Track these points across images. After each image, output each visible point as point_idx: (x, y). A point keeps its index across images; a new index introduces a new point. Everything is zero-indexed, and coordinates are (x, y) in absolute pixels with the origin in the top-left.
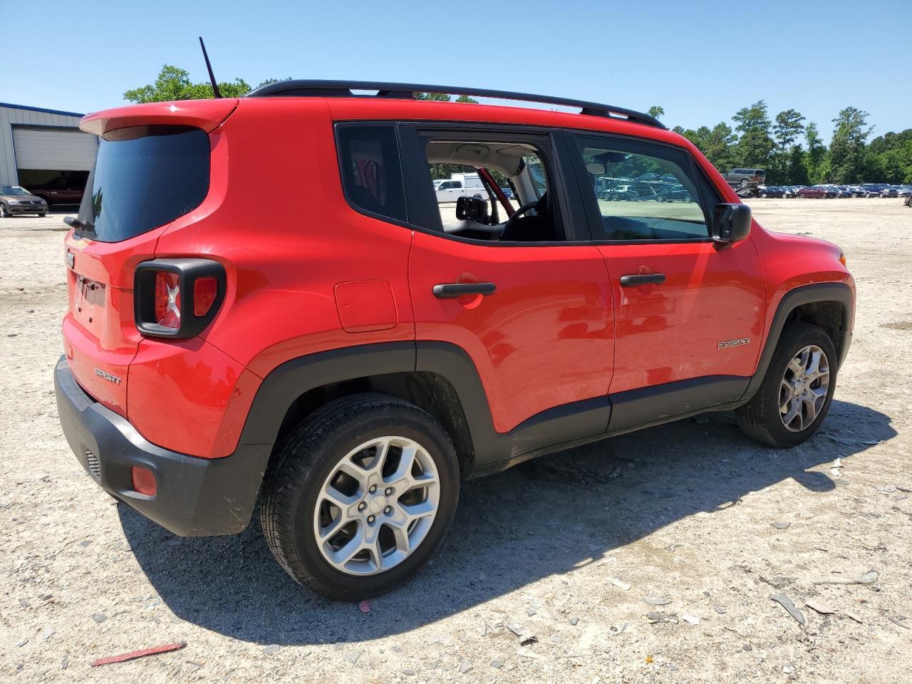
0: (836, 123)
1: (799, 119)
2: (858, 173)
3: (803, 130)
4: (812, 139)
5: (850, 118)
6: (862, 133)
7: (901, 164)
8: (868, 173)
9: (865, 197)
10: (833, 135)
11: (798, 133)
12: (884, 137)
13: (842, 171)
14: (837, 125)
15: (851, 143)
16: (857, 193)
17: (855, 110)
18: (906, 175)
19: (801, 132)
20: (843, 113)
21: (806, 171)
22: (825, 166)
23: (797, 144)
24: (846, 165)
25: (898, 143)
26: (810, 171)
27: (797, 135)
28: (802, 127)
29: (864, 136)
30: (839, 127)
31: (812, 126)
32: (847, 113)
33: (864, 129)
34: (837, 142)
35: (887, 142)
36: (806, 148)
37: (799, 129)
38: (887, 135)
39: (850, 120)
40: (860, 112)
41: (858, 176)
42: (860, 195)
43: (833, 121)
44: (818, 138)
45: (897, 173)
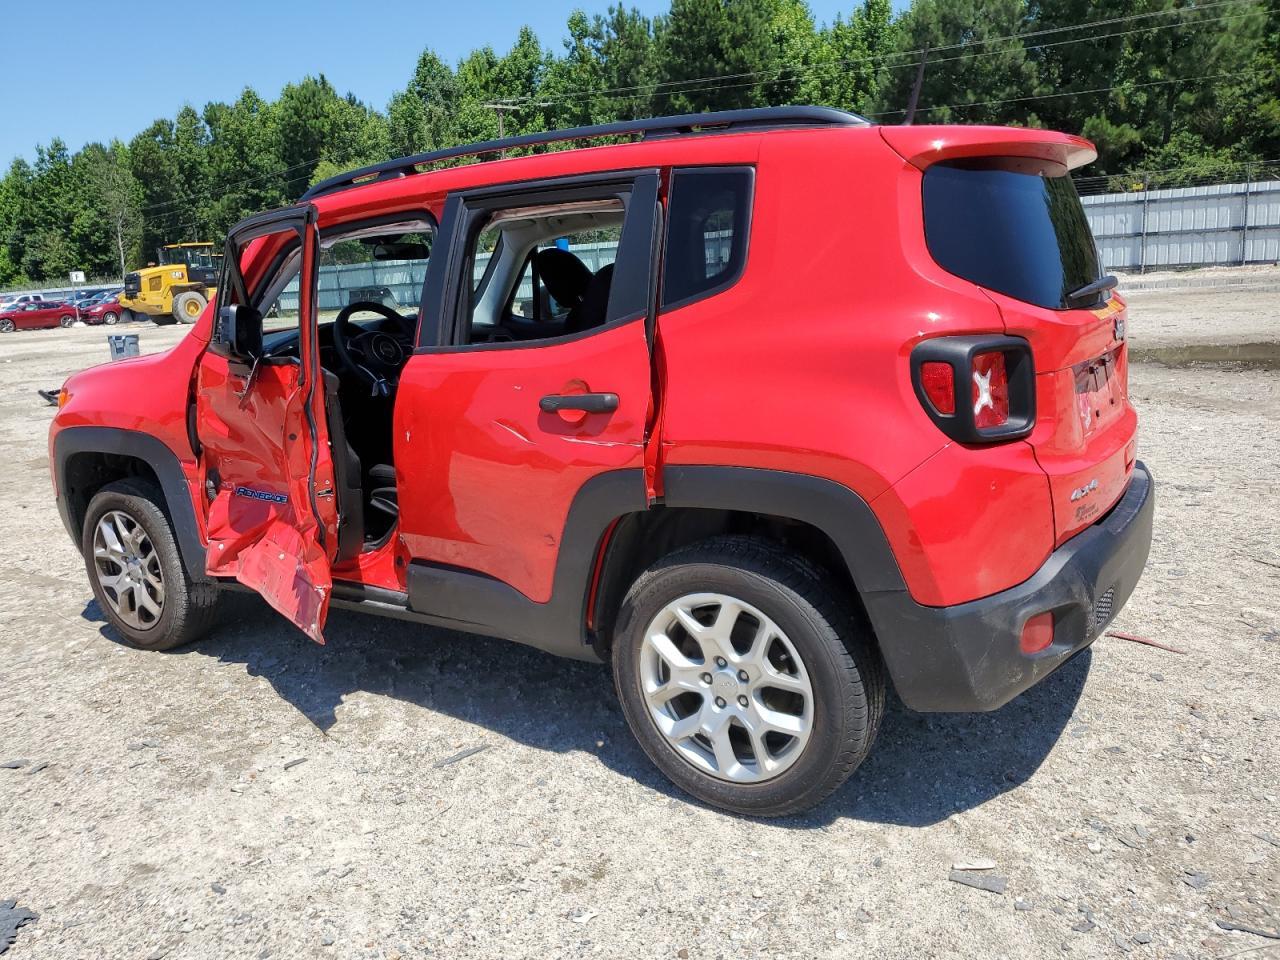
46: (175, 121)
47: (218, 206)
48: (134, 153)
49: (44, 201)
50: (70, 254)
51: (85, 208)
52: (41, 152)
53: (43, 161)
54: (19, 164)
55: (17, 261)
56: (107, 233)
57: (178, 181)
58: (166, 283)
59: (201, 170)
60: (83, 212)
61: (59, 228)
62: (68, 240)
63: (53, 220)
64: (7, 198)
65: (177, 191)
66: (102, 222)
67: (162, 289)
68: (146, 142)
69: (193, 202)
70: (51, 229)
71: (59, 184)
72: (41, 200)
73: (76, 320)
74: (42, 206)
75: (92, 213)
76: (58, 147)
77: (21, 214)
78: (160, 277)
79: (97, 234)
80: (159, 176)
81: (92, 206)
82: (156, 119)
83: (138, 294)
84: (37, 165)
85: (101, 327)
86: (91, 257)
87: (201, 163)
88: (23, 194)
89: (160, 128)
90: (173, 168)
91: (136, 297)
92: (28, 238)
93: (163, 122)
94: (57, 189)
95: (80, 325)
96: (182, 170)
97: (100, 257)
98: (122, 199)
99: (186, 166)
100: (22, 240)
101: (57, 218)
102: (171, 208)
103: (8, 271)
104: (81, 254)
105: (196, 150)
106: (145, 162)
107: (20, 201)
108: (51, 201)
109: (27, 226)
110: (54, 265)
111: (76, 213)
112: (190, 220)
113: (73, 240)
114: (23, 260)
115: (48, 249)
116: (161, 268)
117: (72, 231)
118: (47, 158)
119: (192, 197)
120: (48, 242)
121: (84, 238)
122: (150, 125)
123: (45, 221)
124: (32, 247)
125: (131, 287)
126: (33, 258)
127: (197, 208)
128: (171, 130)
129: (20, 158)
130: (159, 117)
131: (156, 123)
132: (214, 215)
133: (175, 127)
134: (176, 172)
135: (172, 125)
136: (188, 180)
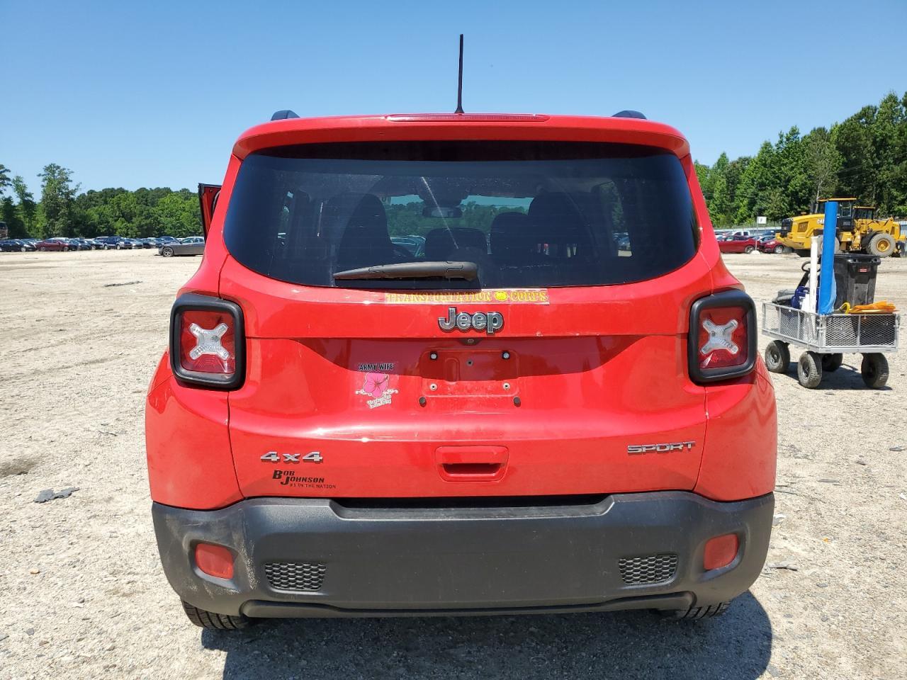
0: (41, 178)
1: (4, 171)
2: (74, 227)
3: (10, 183)
4: (21, 190)
5: (56, 175)
6: (70, 189)
7: (110, 219)
8: (83, 227)
9: (103, 249)
10: (42, 189)
11: (5, 185)
12: (87, 195)
13: (59, 225)
14: (44, 180)
15: (61, 198)
16: (96, 245)
17: (58, 167)
18: (116, 230)
19: (8, 184)
20: (46, 169)
21: (22, 224)
22: (41, 220)
23: (7, 197)
24: (61, 220)
25: (101, 201)
26: (27, 225)
27: (5, 187)
28: (9, 179)
29: (73, 192)
30: (46, 182)
31: (18, 180)
32: (51, 169)
33: (71, 186)
34: (48, 197)
35: (91, 199)
36: (16, 201)
37: (6, 182)
38: (88, 193)
39: (55, 177)
40: (64, 169)
41: (75, 230)
42: (98, 247)
43: (39, 175)
44: (27, 191)
45: (109, 228)
46: (878, 107)
47: (897, 169)
48: (840, 133)
49: (776, 169)
50: (783, 205)
51: (800, 174)
52: (781, 136)
53: (781, 142)
54: (767, 145)
55: (751, 209)
56: (810, 190)
57: (869, 152)
58: (811, 227)
59: (890, 142)
60: (798, 176)
61: (780, 187)
62: (784, 195)
63: (778, 182)
64: (755, 168)
65: (866, 159)
66: (809, 182)
67: (807, 231)
68: (852, 124)
69: (877, 167)
70: (775, 188)
71: (787, 158)
72: (774, 168)
73: (754, 249)
74: (774, 173)
75: (803, 177)
76: (794, 132)
77: (761, 178)
78: (807, 222)
79: (804, 191)
80: (856, 148)
81: (805, 172)
82: (864, 106)
83: (788, 234)
84: (777, 145)
85: (772, 255)
86: (796, 207)
87: (890, 138)
88: (765, 165)
89: (866, 113)
90: (868, 142)
91: (786, 236)
92: (761, 194)
93: (869, 108)
94: (786, 161)
95: (756, 253)
96: (874, 143)
97: (802, 207)
98: (827, 165)
99: (878, 139)
100: (757, 195)
101: (780, 180)
102: (860, 172)
103: (745, 215)
104: (791, 205)
105: (889, 127)
106: (847, 139)
107: (761, 170)
108: (780, 169)
109: (762, 186)
110: (771, 212)
111: (794, 177)
112: (873, 180)
113: (788, 196)
114: (754, 208)
115: (770, 201)
116: (811, 216)
117: (788, 189)
118: (785, 140)
119: (878, 162)
120: (772, 197)
121: (795, 194)
122: (858, 110)
123: (773, 183)
124: (761, 200)
125: (785, 228)
126: (760, 207)
127: (879, 171)
128: (874, 113)
129: (768, 141)
130: (865, 105)
131: (863, 109)
132: (892, 176)
133: (878, 110)
134: (869, 145)
135: (876, 110)
136: (877, 151)
